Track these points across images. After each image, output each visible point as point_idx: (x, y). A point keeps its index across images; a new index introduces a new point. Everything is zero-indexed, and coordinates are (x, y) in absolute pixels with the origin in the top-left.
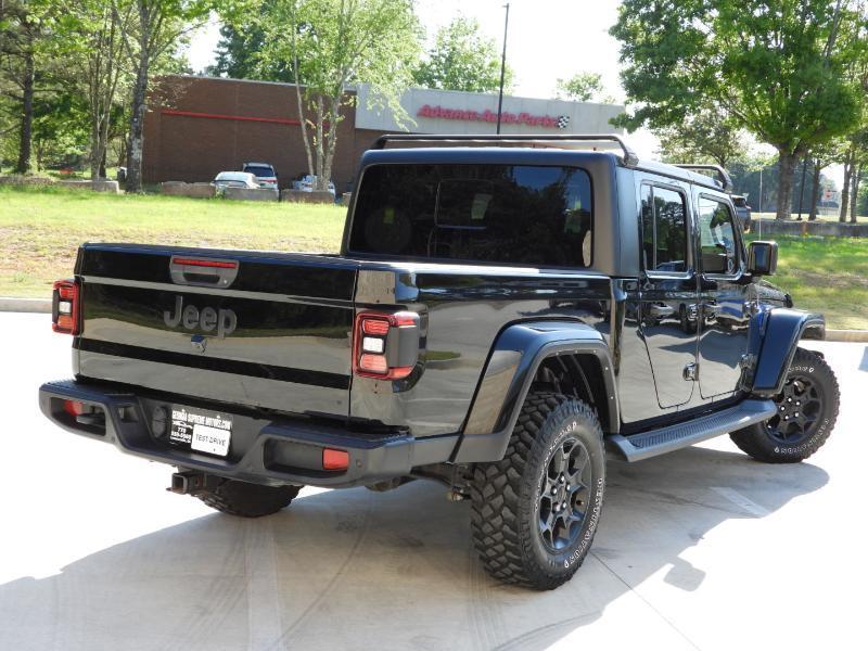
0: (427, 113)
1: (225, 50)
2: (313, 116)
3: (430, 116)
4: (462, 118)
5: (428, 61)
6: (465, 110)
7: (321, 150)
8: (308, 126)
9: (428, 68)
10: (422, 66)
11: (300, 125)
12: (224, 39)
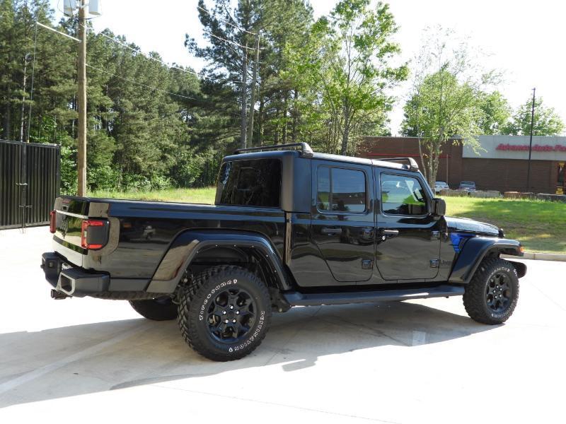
0: (501, 148)
1: (406, 124)
2: (428, 152)
3: (503, 150)
4: (522, 149)
5: (513, 121)
6: (523, 145)
7: (431, 168)
8: (424, 157)
9: (513, 125)
10: (509, 124)
11: (420, 157)
12: (405, 119)
